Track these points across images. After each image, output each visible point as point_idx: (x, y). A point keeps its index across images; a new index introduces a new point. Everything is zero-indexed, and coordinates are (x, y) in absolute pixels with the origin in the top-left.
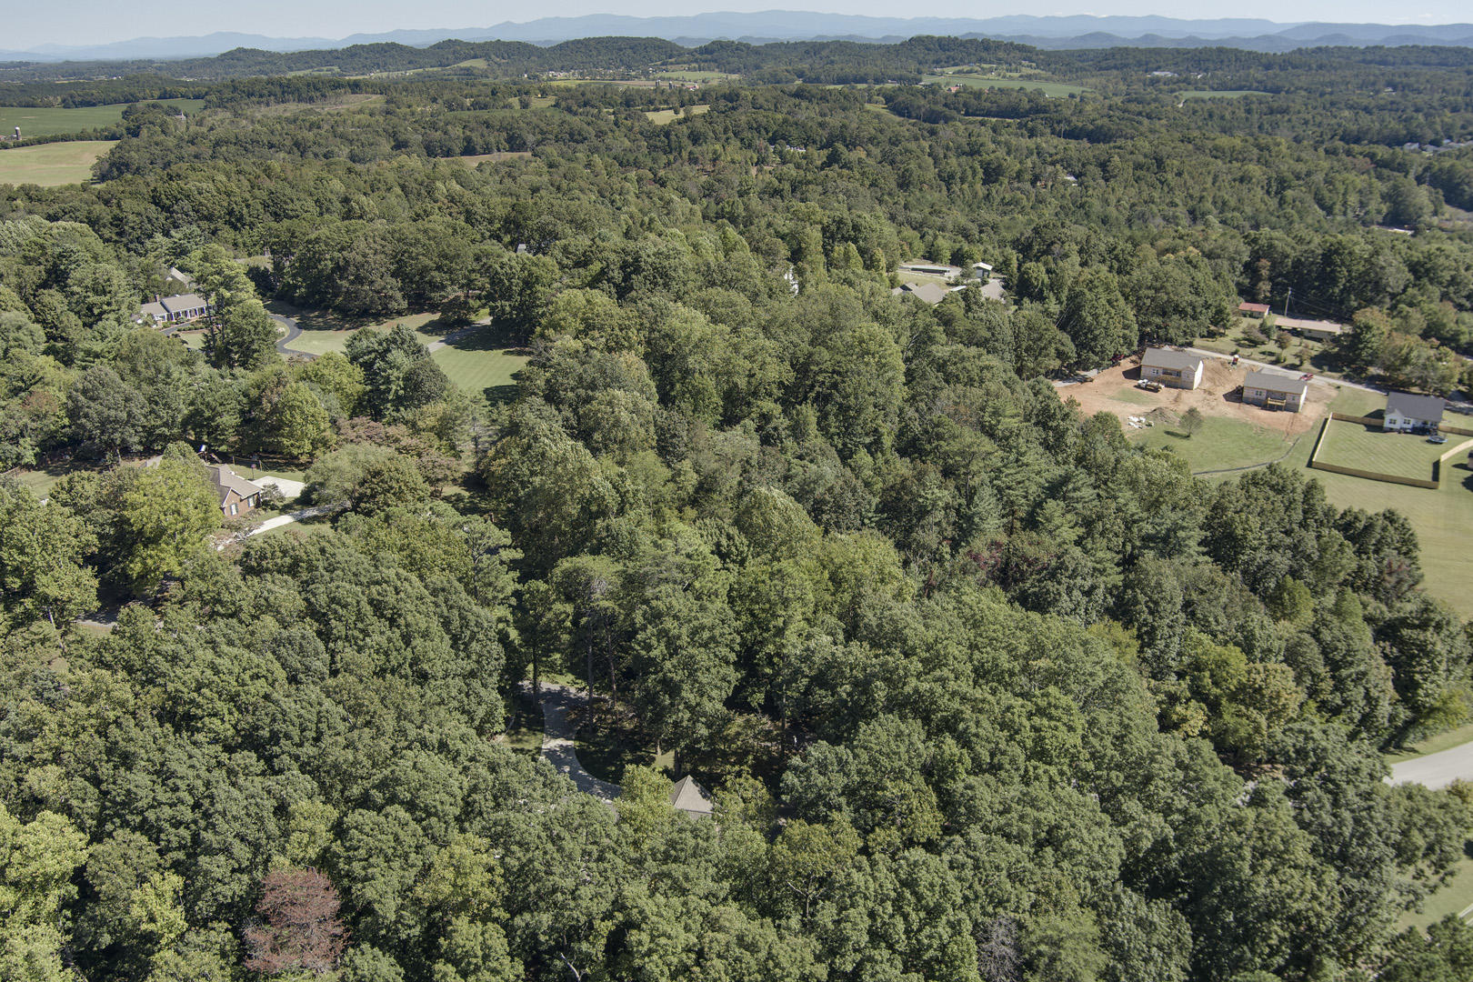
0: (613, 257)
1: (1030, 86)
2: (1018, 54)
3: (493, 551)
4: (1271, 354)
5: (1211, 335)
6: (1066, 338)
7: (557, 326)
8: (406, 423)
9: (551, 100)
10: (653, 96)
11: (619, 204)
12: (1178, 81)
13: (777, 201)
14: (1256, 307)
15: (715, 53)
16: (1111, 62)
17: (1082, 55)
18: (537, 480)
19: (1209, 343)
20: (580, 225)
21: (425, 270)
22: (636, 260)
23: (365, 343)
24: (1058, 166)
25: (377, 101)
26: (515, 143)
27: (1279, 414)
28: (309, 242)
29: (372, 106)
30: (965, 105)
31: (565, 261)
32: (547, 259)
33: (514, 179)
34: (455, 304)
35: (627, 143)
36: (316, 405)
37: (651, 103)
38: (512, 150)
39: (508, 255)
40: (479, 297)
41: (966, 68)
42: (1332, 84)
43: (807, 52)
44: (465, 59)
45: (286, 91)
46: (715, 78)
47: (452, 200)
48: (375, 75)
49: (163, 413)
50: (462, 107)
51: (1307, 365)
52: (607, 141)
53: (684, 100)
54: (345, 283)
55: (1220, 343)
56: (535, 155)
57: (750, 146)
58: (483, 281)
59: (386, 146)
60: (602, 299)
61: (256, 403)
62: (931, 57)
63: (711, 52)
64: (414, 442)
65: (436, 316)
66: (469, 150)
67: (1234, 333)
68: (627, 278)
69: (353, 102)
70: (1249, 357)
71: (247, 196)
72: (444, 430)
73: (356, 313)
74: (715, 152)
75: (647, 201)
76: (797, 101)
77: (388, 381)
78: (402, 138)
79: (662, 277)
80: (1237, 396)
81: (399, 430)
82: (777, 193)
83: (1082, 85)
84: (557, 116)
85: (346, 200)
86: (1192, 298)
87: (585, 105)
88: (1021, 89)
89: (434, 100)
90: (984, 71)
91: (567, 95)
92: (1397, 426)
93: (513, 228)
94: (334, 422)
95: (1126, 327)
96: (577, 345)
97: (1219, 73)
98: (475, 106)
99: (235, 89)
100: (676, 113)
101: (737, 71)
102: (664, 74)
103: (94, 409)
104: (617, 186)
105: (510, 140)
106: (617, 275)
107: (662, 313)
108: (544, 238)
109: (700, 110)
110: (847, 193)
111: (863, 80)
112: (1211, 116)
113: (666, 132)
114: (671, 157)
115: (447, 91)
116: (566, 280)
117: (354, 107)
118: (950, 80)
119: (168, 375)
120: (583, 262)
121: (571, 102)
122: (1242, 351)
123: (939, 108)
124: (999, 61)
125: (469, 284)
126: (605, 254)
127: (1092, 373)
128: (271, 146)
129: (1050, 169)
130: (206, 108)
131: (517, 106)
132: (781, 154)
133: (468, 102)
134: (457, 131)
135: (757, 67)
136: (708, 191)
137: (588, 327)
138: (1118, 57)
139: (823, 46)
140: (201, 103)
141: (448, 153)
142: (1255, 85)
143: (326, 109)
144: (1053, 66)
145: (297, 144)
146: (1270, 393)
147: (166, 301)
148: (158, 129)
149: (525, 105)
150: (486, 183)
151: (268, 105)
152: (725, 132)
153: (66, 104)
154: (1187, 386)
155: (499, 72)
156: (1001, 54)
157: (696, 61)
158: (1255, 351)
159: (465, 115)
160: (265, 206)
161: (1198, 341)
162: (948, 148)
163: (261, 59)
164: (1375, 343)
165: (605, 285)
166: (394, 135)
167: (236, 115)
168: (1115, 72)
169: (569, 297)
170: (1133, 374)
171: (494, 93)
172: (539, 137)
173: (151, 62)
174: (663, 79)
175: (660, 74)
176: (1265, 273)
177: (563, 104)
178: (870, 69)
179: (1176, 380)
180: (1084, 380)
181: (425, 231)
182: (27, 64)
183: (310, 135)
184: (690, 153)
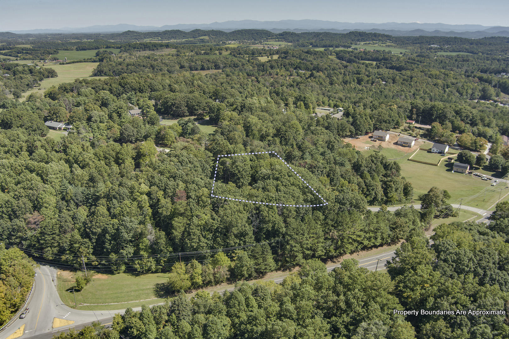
0: (239, 104)
1: (387, 50)
2: (386, 38)
3: (209, 157)
4: (409, 133)
5: (395, 128)
6: (352, 127)
7: (224, 120)
8: (191, 138)
9: (229, 52)
10: (261, 52)
11: (245, 88)
12: (439, 49)
13: (292, 88)
14: (411, 121)
15: (284, 36)
16: (418, 41)
17: (408, 38)
18: (218, 148)
19: (394, 130)
20: (232, 96)
21: (194, 106)
22: (244, 105)
23: (182, 122)
24: (380, 79)
25: (173, 51)
26: (217, 67)
27: (406, 148)
28: (165, 98)
29: (172, 53)
30: (361, 57)
31: (228, 105)
32: (223, 104)
33: (216, 80)
34: (200, 114)
35: (251, 68)
36: (172, 134)
37: (260, 54)
38: (216, 69)
39: (214, 103)
40: (206, 113)
41: (368, 42)
42: (491, 50)
43: (315, 36)
44: (202, 36)
45: (145, 47)
46: (284, 44)
47: (199, 86)
48: (172, 41)
49: (139, 134)
50: (201, 54)
51: (419, 136)
52: (245, 67)
53: (271, 53)
54: (174, 109)
55: (397, 130)
56: (222, 71)
57: (288, 70)
58: (207, 109)
59: (177, 67)
60: (235, 114)
61: (159, 133)
62: (356, 39)
63: (283, 35)
64: (193, 142)
65: (196, 117)
66: (203, 69)
67: (402, 128)
68: (242, 109)
69: (167, 51)
70: (404, 134)
71: (144, 84)
72: (199, 140)
73: (175, 116)
74: (277, 72)
75: (254, 87)
76: (307, 55)
77: (187, 129)
78: (182, 64)
79: (250, 110)
80: (396, 144)
81: (190, 140)
82: (292, 86)
83: (406, 49)
84: (230, 57)
85: (170, 85)
86: (389, 118)
87: (239, 54)
88: (384, 50)
89: (192, 51)
90: (374, 44)
91: (233, 50)
92: (434, 152)
93: (216, 95)
94: (175, 138)
95: (369, 125)
96: (228, 123)
97: (454, 46)
98: (205, 54)
99: (130, 46)
100: (268, 57)
101: (291, 42)
102: (267, 43)
103: (126, 133)
104: (245, 83)
105: (215, 66)
106: (239, 108)
107: (248, 117)
108: (223, 98)
109: (275, 57)
110: (312, 87)
111: (332, 46)
112: (441, 62)
113: (263, 65)
114: (264, 73)
115: (196, 48)
116: (227, 109)
117: (167, 53)
118: (361, 47)
119: (141, 127)
120: (232, 105)
121: (236, 52)
122: (402, 132)
123: (353, 58)
124: (379, 40)
125: (204, 109)
126: (237, 103)
127: (360, 137)
128: (144, 66)
129: (377, 80)
130: (120, 52)
131: (218, 54)
132: (297, 73)
133: (203, 52)
134: (199, 63)
135: (298, 41)
136: (272, 85)
137: (231, 119)
138: (420, 39)
139: (320, 34)
140: (119, 50)
141: (196, 70)
142: (465, 50)
143: (158, 53)
144: (398, 42)
145: (152, 66)
146: (404, 143)
147: (130, 111)
148: (108, 59)
149: (220, 54)
150: (208, 81)
151: (140, 51)
152: (281, 66)
153: (77, 50)
154: (384, 140)
155: (213, 41)
156: (380, 38)
157: (278, 38)
158: (406, 133)
159: (201, 57)
160: (149, 87)
161: (391, 130)
162: (350, 72)
163: (135, 34)
164: (436, 131)
165: (237, 111)
166: (180, 64)
167: (130, 54)
168: (418, 45)
169: (227, 113)
170: (370, 137)
171: (211, 49)
172: (224, 65)
173: (100, 34)
174: (266, 44)
175: (266, 43)
176: (414, 112)
177: (233, 54)
178: (335, 43)
179: (381, 139)
180: (358, 138)
181: (194, 96)
182: (61, 34)
183: (155, 63)
184: (270, 72)
